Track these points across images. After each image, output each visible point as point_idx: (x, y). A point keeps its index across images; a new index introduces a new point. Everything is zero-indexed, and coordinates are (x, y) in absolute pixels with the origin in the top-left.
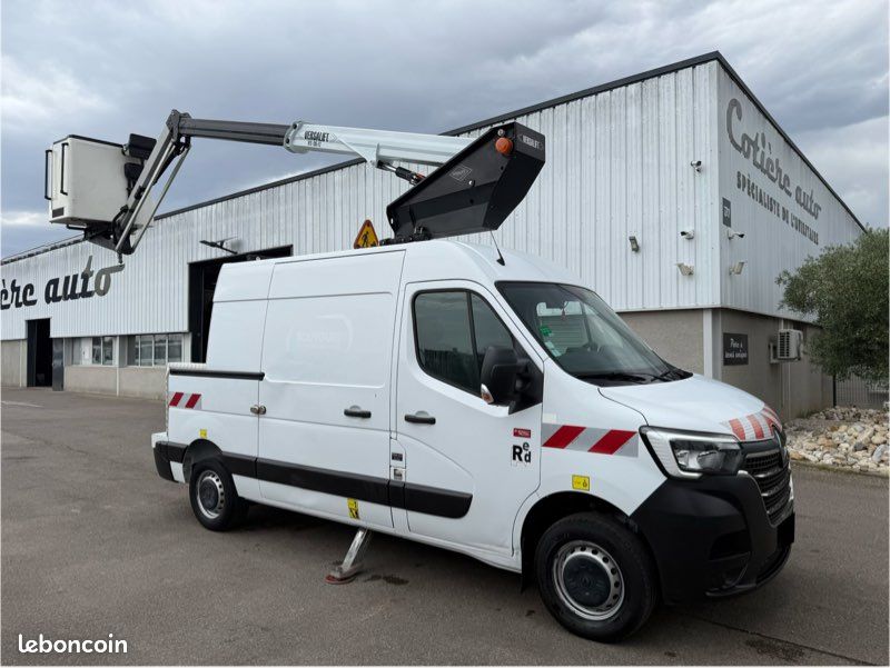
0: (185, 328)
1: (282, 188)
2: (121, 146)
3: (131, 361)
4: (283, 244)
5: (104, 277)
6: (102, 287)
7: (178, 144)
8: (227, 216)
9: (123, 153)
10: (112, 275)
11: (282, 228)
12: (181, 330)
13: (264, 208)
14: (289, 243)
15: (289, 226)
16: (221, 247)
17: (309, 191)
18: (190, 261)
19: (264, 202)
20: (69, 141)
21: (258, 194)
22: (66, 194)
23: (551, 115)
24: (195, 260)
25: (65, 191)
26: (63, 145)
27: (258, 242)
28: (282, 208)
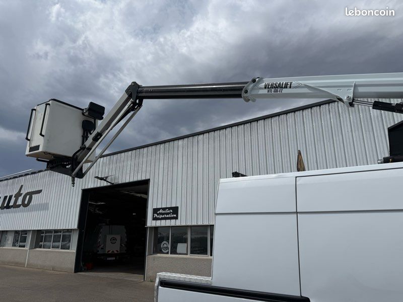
0: (76, 227)
1: (145, 149)
2: (83, 110)
3: (38, 246)
4: (143, 178)
5: (28, 197)
6: (26, 202)
7: (134, 103)
8: (109, 164)
9: (83, 114)
10: (33, 196)
11: (144, 169)
12: (73, 228)
13: (133, 160)
14: (147, 178)
15: (148, 169)
16: (105, 180)
17: (162, 150)
18: (83, 188)
19: (133, 157)
20: (50, 102)
21: (130, 153)
22: (43, 136)
23: (318, 110)
24: (86, 188)
25: (43, 134)
26: (47, 105)
27: (128, 178)
28: (145, 160)
